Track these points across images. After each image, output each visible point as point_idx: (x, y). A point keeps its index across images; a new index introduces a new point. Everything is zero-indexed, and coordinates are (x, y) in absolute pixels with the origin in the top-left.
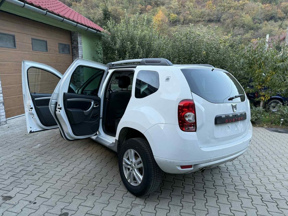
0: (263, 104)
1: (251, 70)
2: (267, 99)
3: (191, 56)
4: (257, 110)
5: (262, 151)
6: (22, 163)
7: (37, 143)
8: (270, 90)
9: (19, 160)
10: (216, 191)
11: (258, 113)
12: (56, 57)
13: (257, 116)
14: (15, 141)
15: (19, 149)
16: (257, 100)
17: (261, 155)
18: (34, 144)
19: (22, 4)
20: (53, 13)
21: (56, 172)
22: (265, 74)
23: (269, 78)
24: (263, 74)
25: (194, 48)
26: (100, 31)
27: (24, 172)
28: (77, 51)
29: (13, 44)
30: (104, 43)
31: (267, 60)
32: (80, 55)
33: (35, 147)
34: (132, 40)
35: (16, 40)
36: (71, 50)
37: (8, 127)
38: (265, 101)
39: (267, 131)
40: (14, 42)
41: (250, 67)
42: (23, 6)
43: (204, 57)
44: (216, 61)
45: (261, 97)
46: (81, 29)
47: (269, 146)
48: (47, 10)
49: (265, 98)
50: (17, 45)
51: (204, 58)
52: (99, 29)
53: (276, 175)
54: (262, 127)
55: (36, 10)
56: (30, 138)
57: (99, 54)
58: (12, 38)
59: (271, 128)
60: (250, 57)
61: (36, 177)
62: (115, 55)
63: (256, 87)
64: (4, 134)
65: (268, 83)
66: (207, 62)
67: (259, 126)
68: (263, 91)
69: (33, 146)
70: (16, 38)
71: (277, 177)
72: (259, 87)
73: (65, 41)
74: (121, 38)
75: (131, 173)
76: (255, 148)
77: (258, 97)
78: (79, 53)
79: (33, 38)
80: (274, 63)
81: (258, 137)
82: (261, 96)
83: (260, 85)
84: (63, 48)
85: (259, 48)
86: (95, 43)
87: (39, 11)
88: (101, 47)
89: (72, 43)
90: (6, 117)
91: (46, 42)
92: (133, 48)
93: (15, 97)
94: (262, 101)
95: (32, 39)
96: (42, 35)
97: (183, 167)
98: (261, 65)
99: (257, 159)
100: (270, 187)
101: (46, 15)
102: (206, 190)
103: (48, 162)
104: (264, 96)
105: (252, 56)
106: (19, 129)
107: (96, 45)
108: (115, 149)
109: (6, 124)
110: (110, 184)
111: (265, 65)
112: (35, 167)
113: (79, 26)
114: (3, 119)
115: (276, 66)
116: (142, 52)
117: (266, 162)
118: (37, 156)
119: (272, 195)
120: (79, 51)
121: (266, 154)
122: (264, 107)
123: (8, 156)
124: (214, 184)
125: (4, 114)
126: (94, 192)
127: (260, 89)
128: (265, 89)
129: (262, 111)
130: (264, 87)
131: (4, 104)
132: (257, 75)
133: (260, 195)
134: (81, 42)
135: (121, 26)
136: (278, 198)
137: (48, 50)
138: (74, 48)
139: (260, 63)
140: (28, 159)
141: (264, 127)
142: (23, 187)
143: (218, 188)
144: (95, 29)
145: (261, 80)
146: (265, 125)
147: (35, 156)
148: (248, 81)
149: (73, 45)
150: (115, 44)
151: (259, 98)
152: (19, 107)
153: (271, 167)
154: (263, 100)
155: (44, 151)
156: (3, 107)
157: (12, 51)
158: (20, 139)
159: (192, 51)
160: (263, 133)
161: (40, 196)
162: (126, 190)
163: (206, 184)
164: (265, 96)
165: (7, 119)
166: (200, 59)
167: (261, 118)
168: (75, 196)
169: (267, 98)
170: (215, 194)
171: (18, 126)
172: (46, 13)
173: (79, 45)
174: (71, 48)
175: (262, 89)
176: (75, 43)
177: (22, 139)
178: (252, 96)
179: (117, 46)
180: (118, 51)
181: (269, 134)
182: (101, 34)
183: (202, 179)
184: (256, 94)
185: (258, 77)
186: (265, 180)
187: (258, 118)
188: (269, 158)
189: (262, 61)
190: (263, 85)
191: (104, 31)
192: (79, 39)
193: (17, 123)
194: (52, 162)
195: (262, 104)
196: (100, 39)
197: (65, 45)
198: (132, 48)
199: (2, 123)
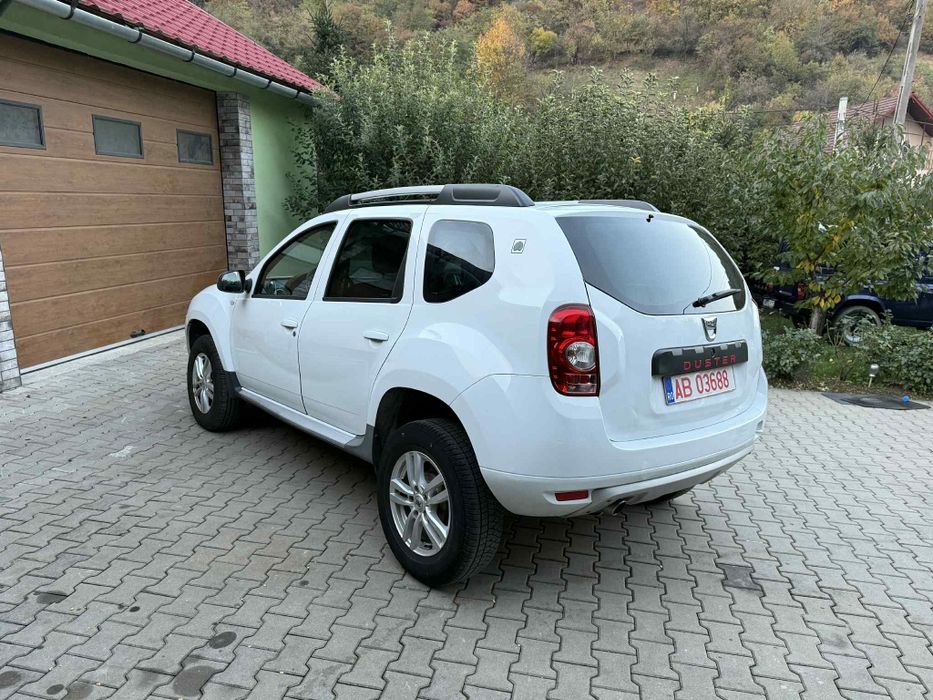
0: (820, 319)
1: (782, 213)
2: (831, 304)
3: (594, 170)
4: (797, 337)
5: (805, 459)
6: (83, 502)
7: (123, 441)
8: (841, 274)
9: (73, 492)
10: (662, 569)
11: (802, 347)
12: (169, 176)
13: (798, 357)
14: (56, 436)
15: (70, 461)
16: (800, 305)
17: (801, 471)
18: (115, 446)
19: (65, 10)
20: (159, 35)
21: (190, 524)
22: (826, 227)
23: (837, 239)
24: (821, 226)
25: (606, 147)
26: (308, 92)
27: (93, 527)
28: (237, 154)
29: (34, 133)
30: (322, 129)
31: (832, 181)
32: (245, 169)
33: (117, 454)
34: (411, 121)
35: (46, 122)
36: (215, 152)
37: (28, 397)
38: (824, 310)
39: (829, 401)
40: (40, 128)
41: (781, 206)
42: (67, 15)
43: (636, 173)
44: (672, 187)
45: (814, 299)
46: (249, 84)
47: (826, 447)
48: (142, 25)
49: (826, 300)
50: (46, 139)
51: (636, 178)
52: (306, 85)
53: (841, 527)
54: (814, 389)
55: (108, 27)
56: (100, 429)
57: (307, 162)
58: (32, 115)
59: (841, 392)
60: (780, 175)
61: (131, 540)
62: (358, 166)
63: (799, 267)
64: (18, 416)
65: (834, 254)
66: (646, 189)
67: (805, 388)
68: (822, 280)
69: (111, 450)
70: (44, 115)
71: (842, 530)
72: (808, 267)
73: (202, 126)
74: (376, 113)
75: (414, 520)
76: (785, 453)
77: (804, 298)
78: (243, 162)
79: (99, 114)
80: (852, 191)
81: (798, 421)
82: (812, 294)
83: (810, 261)
84: (192, 146)
85: (807, 144)
86: (293, 130)
87: (116, 30)
88: (311, 142)
89: (219, 130)
90: (20, 366)
91: (139, 126)
92: (414, 146)
93: (45, 302)
94: (816, 310)
95: (95, 118)
96: (122, 105)
97: (561, 496)
98: (814, 198)
99: (787, 484)
100: (817, 558)
101: (140, 43)
102: (631, 569)
103: (162, 498)
104: (822, 294)
105: (785, 172)
106: (63, 400)
107: (295, 134)
108: (367, 454)
109: (21, 385)
110: (352, 555)
111: (825, 199)
112: (125, 510)
113: (241, 76)
114: (11, 370)
115: (857, 200)
116: (441, 157)
117: (816, 492)
118: (126, 479)
119: (821, 580)
120: (243, 155)
121: (816, 468)
122: (822, 331)
123: (39, 481)
124: (657, 553)
125: (13, 354)
126: (305, 578)
127: (811, 273)
128: (825, 272)
129: (813, 342)
130: (824, 265)
131: (11, 324)
132: (799, 230)
133: (787, 580)
134: (248, 126)
135: (375, 74)
136: (838, 587)
137: (145, 152)
138: (225, 146)
139: (810, 190)
140: (99, 489)
141: (819, 391)
142: (94, 567)
143: (667, 561)
144: (293, 85)
145: (813, 244)
146: (822, 384)
147: (118, 481)
148: (776, 246)
149: (222, 136)
150: (357, 134)
151: (808, 301)
152: (59, 334)
153: (826, 503)
154: (818, 305)
155: (149, 465)
156: (10, 334)
157: (33, 156)
158: (69, 432)
159: (599, 154)
160: (814, 409)
161: (148, 589)
162: (401, 571)
163: (632, 552)
164: (826, 295)
165: (22, 371)
166: (624, 182)
167: (810, 362)
168: (250, 590)
169: (830, 300)
170: (658, 580)
171: (59, 393)
172: (140, 35)
173: (242, 136)
174: (215, 145)
175: (817, 272)
176: (227, 129)
177: (74, 431)
178: (790, 294)
179: (364, 138)
180: (367, 156)
181: (830, 412)
182: (312, 101)
183: (623, 538)
184: (799, 290)
185: (803, 235)
186: (805, 541)
187: (800, 361)
188: (823, 477)
189: (817, 186)
190: (820, 261)
191: (318, 88)
192: (241, 117)
193: (54, 384)
194: (176, 498)
195: (815, 319)
196: (306, 116)
197: (199, 136)
198: (409, 144)
199: (8, 384)
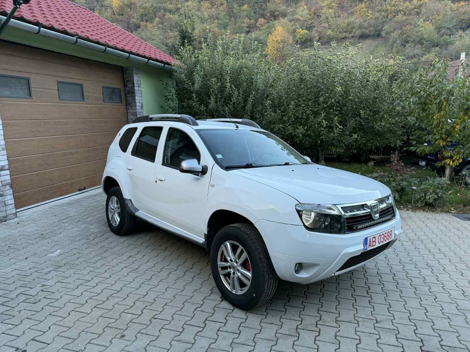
0: (451, 172)
1: (425, 114)
2: (456, 163)
3: (317, 96)
4: (436, 182)
5: (438, 256)
6: (24, 283)
7: (56, 247)
8: (461, 146)
9: (20, 277)
10: (339, 331)
11: (438, 188)
12: (98, 109)
13: (437, 194)
14: (24, 245)
15: (26, 258)
16: (439, 164)
17: (435, 263)
18: (52, 250)
19: (36, 29)
20: (88, 39)
21: (72, 297)
22: (451, 120)
23: (458, 127)
24: (449, 120)
25: (323, 83)
26: (169, 64)
27: (23, 298)
28: (134, 97)
29: (26, 91)
30: (179, 83)
31: (453, 95)
32: (138, 104)
33: (51, 255)
34: (220, 77)
35: (32, 85)
36: (123, 97)
37: (18, 223)
38: (454, 166)
39: (456, 219)
40: (29, 88)
41: (424, 110)
42: (37, 31)
43: (340, 96)
44: (361, 102)
45: (446, 161)
46: (139, 63)
47: (453, 248)
48: (77, 35)
49: (453, 161)
50: (33, 93)
51: (340, 98)
52: (169, 61)
53: (458, 301)
54: (448, 212)
55: (59, 36)
56: (47, 241)
57: (170, 100)
58: (25, 82)
59: (464, 213)
60: (422, 93)
61: (38, 307)
62: (193, 100)
63: (437, 143)
64: (9, 234)
65: (457, 135)
66: (346, 104)
67: (442, 211)
68: (451, 150)
69: (48, 253)
70: (31, 81)
71: (459, 304)
72: (442, 143)
73: (114, 82)
74: (202, 73)
76: (427, 252)
77: (441, 161)
78: (137, 101)
79: (58, 80)
80: (465, 99)
81: (436, 231)
82: (446, 158)
83: (443, 139)
84: (110, 94)
85: (437, 76)
86: (163, 84)
87: (63, 38)
88: (173, 89)
89: (125, 86)
90: (16, 208)
91: (82, 86)
92: (222, 89)
93: (32, 175)
94: (448, 167)
95: (59, 82)
96: (73, 75)
98: (443, 104)
99: (426, 272)
100: (441, 324)
101: (77, 43)
102: (320, 330)
103: (64, 281)
104: (451, 158)
105: (425, 91)
106: (34, 225)
107: (164, 86)
109: (17, 217)
110: (155, 318)
111: (449, 105)
112: (42, 288)
113: (133, 58)
114: (11, 210)
115: (468, 105)
116: (236, 93)
117: (444, 277)
118: (51, 269)
119: (442, 340)
120: (137, 98)
121: (445, 262)
122: (452, 179)
123: (6, 270)
124: (338, 319)
125: (12, 201)
126: (125, 333)
127: (444, 146)
128: (453, 145)
129: (445, 185)
130: (452, 142)
131: (11, 187)
132: (435, 123)
133: (420, 340)
134: (139, 83)
135: (204, 54)
136: (454, 346)
137: (85, 98)
138: (128, 93)
139: (441, 101)
140: (35, 275)
141: (451, 213)
142: (13, 323)
143: (343, 326)
144: (161, 62)
145: (444, 131)
146: (452, 209)
147: (46, 271)
148: (425, 132)
149: (126, 89)
150: (193, 84)
151: (443, 162)
152: (39, 190)
153: (450, 285)
154: (449, 164)
155: (64, 261)
156: (11, 191)
157: (26, 102)
158: (31, 242)
159: (320, 87)
160: (447, 224)
161: (36, 338)
163: (322, 319)
164: (454, 159)
165: (17, 210)
166: (333, 101)
167: (444, 196)
168: (91, 340)
169: (456, 161)
170: (336, 338)
171: (34, 221)
172: (77, 40)
173: (136, 88)
174: (123, 93)
175: (447, 146)
176: (129, 85)
177: (34, 242)
178: (434, 158)
179: (196, 86)
180: (197, 93)
181: (457, 225)
182: (172, 69)
183: (318, 309)
184: (439, 156)
185: (438, 125)
186: (434, 311)
187: (438, 197)
188: (450, 268)
189: (444, 98)
190: (449, 140)
191: (175, 62)
192: (136, 79)
193: (33, 216)
194: (72, 281)
195: (448, 172)
196: (170, 77)
197: (114, 89)
198: (219, 88)
199: (9, 217)
